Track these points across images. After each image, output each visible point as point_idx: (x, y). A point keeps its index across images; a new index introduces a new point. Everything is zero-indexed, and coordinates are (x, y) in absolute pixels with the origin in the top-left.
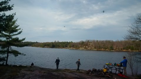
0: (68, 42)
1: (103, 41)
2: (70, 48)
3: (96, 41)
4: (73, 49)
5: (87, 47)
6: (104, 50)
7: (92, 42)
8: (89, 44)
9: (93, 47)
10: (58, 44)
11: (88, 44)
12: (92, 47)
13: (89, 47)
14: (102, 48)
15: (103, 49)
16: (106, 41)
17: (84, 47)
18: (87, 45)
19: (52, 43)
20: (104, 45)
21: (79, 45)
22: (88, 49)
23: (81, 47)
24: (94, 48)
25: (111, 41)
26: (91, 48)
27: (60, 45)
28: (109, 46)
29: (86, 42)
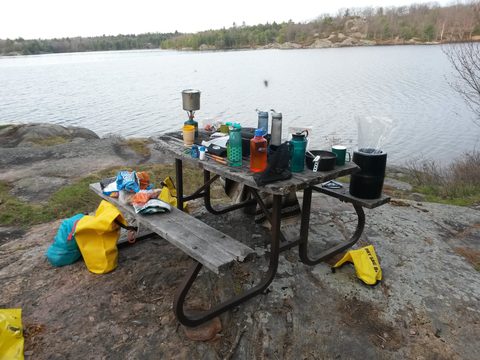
0: (279, 22)
1: (400, 10)
2: (280, 46)
3: (375, 12)
4: (293, 48)
5: (341, 36)
6: (402, 41)
7: (360, 15)
8: (351, 25)
9: (362, 33)
10: (244, 34)
11: (347, 24)
12: (358, 34)
13: (347, 35)
14: (395, 36)
15: (397, 38)
16: (413, 9)
17: (332, 36)
18: (341, 29)
19: (224, 31)
20: (403, 25)
21: (314, 31)
22: (343, 43)
23: (320, 37)
24: (367, 38)
25: (431, 7)
26: (356, 37)
27: (250, 38)
28: (422, 26)
29: (338, 17)
